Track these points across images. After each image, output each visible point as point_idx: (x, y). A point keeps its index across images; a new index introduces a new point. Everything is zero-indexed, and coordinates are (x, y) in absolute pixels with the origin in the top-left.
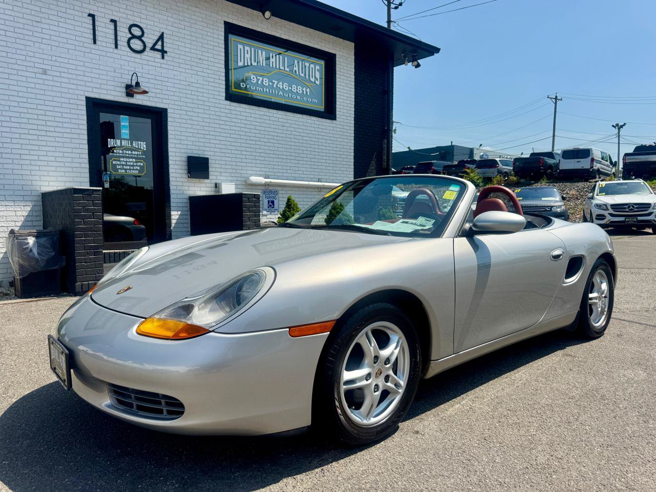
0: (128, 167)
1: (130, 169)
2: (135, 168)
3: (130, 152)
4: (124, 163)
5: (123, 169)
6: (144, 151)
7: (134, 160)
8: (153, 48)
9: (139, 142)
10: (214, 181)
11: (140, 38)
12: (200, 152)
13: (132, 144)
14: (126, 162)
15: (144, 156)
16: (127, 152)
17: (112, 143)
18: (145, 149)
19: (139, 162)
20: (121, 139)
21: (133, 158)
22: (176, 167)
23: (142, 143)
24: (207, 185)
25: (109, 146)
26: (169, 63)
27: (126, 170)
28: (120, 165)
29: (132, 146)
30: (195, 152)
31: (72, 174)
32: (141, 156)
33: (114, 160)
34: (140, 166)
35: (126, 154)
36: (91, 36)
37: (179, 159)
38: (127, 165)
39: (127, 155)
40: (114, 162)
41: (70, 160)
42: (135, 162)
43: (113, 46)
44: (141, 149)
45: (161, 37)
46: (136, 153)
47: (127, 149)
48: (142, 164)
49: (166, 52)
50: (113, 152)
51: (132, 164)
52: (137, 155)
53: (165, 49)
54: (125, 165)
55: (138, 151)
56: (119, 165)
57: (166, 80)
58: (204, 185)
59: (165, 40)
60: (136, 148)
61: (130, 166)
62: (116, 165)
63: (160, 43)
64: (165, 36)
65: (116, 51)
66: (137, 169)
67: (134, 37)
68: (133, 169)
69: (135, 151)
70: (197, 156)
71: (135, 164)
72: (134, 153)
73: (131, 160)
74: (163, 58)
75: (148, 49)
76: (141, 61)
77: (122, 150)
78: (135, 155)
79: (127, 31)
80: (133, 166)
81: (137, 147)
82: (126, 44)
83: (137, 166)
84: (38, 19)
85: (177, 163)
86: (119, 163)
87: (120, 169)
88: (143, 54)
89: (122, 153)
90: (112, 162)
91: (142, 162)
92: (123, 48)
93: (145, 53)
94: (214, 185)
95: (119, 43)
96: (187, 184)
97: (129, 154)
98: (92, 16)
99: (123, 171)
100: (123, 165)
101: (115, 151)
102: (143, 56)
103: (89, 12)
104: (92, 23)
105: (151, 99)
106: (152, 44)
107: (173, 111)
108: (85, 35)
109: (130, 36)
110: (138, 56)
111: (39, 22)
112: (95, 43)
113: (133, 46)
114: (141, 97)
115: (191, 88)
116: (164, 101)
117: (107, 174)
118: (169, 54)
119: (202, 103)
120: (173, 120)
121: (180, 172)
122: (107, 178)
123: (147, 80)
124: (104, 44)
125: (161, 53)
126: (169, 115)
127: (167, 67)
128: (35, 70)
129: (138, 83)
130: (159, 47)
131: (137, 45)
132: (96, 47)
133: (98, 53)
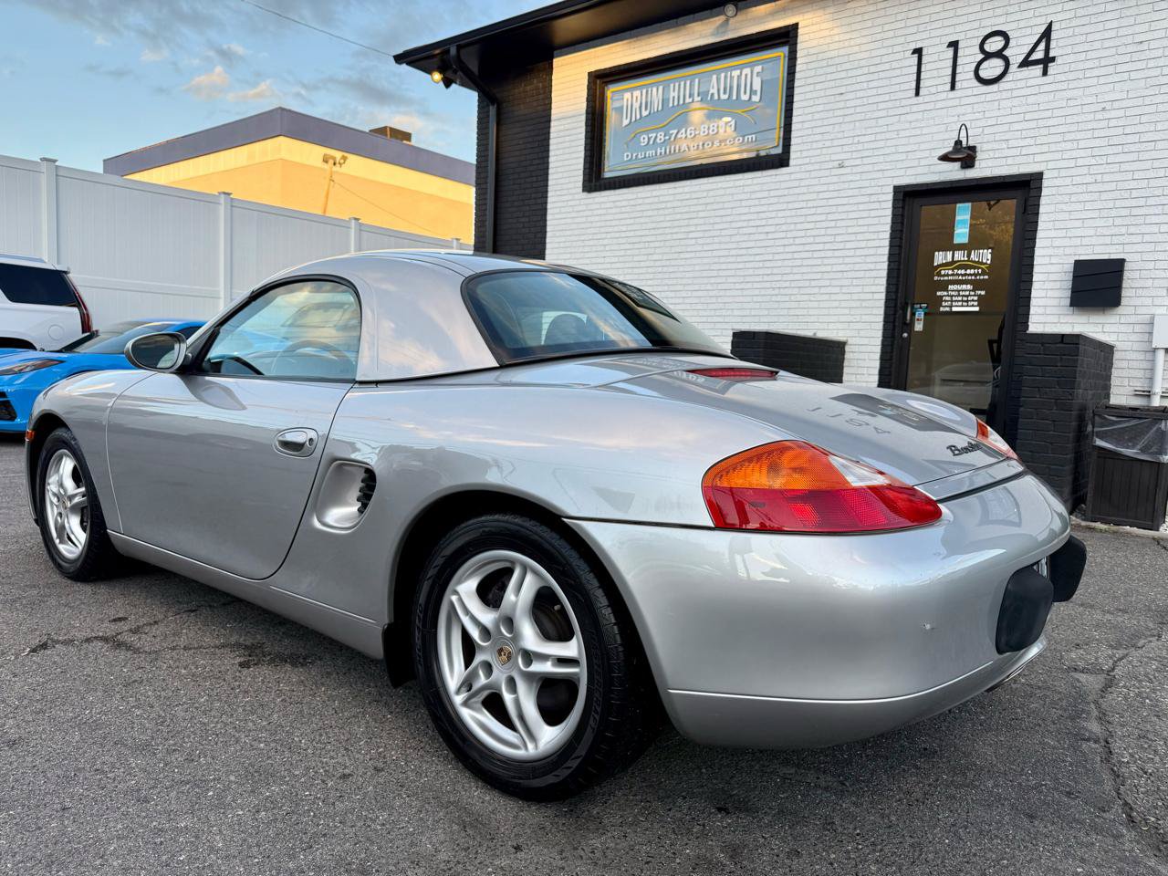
2: (970, 299)
3: (964, 272)
6: (987, 267)
7: (970, 286)
8: (1026, 63)
9: (981, 251)
11: (999, 54)
15: (987, 277)
16: (959, 272)
17: (940, 258)
18: (989, 263)
20: (953, 249)
21: (968, 282)
22: (1048, 285)
23: (985, 251)
24: (1124, 319)
25: (935, 265)
26: (1060, 78)
29: (968, 260)
32: (981, 277)
35: (959, 275)
36: (913, 85)
37: (1057, 268)
39: (960, 278)
40: (939, 293)
41: (859, 289)
42: (971, 290)
43: (949, 86)
44: (982, 264)
45: (1047, 35)
46: (975, 271)
47: (961, 266)
49: (1053, 59)
50: (939, 274)
52: (976, 275)
53: (1052, 54)
55: (977, 268)
57: (1048, 114)
59: (1054, 36)
60: (974, 262)
61: (963, 296)
62: (941, 297)
63: (1042, 46)
64: (1054, 27)
65: (952, 94)
66: (973, 302)
67: (988, 56)
69: (973, 268)
71: (971, 293)
72: (970, 271)
73: (965, 286)
74: (1045, 73)
75: (1013, 68)
76: (998, 96)
77: (953, 270)
78: (972, 275)
79: (977, 49)
80: (968, 296)
81: (977, 260)
82: (972, 75)
84: (843, 90)
88: (1003, 80)
89: (953, 275)
92: (965, 84)
93: (1008, 77)
95: (959, 77)
96: (1070, 319)
97: (962, 275)
98: (918, 52)
101: (943, 272)
102: (1002, 85)
103: (914, 46)
104: (916, 63)
105: (1010, 161)
106: (1023, 56)
107: (1055, 173)
108: (906, 86)
109: (982, 56)
110: (994, 87)
111: (842, 94)
112: (917, 94)
113: (983, 74)
114: (990, 163)
115: (1107, 115)
116: (1038, 158)
117: (921, 308)
118: (1059, 61)
119: (1135, 138)
120: (1054, 191)
121: (1057, 294)
122: (920, 314)
123: (1006, 128)
124: (933, 90)
125: (1041, 66)
126: (1045, 183)
127: (1052, 87)
128: (831, 165)
129: (958, 143)
130: (1039, 55)
131: (992, 68)
132: (920, 99)
133: (922, 107)
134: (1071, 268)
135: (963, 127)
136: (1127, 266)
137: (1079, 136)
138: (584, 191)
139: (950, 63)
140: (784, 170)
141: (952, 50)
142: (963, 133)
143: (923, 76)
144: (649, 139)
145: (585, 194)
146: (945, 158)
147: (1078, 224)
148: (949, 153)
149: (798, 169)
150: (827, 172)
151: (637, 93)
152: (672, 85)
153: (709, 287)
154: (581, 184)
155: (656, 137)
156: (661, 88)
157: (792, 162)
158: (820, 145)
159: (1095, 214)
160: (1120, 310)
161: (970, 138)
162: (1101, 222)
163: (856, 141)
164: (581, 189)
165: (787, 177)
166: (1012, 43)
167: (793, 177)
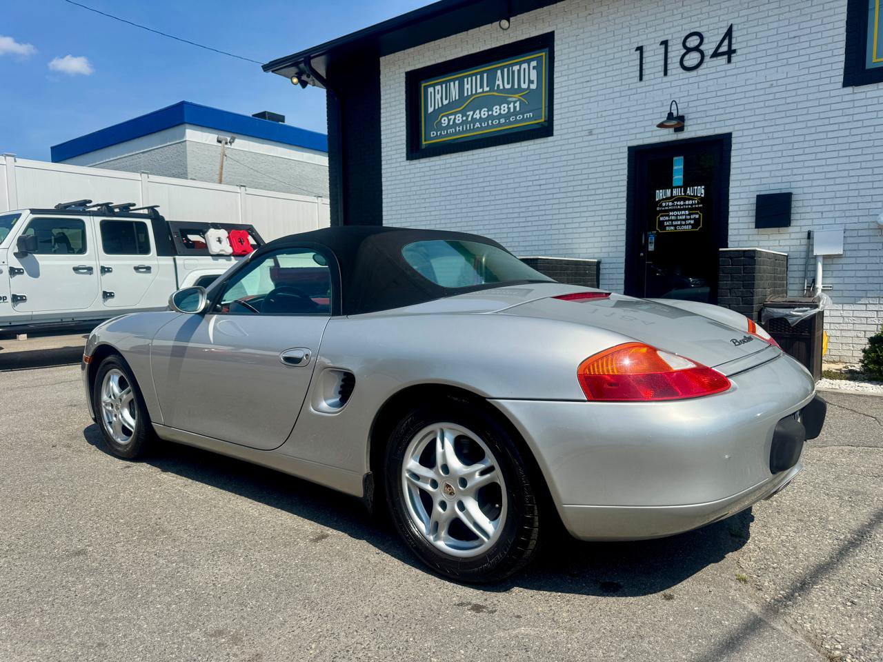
0: (679, 223)
1: (681, 225)
2: (688, 222)
3: (682, 203)
4: (673, 218)
5: (672, 225)
6: (701, 199)
7: (687, 212)
8: (716, 54)
9: (696, 188)
10: (806, 229)
11: (697, 49)
12: (783, 186)
13: (685, 191)
14: (677, 215)
15: (701, 205)
16: (679, 203)
17: (661, 195)
18: (703, 196)
19: (693, 214)
20: (672, 188)
21: (685, 209)
22: (740, 214)
23: (699, 187)
24: (793, 236)
25: (657, 200)
26: (739, 65)
27: (675, 226)
28: (669, 220)
29: (685, 195)
30: (772, 187)
31: (608, 239)
32: (697, 206)
33: (662, 216)
34: (695, 219)
35: (677, 205)
36: (638, 74)
37: (745, 201)
38: (677, 220)
39: (679, 207)
40: (661, 219)
41: (607, 223)
42: (688, 215)
43: (662, 74)
44: (697, 196)
45: (729, 34)
46: (691, 202)
47: (679, 199)
48: (697, 216)
49: (734, 51)
50: (661, 206)
51: (684, 217)
52: (692, 205)
53: (734, 47)
54: (675, 220)
55: (692, 200)
56: (667, 221)
57: (733, 91)
58: (787, 236)
59: (734, 34)
60: (690, 196)
61: (681, 220)
62: (663, 221)
63: (726, 42)
64: (734, 28)
65: (666, 79)
66: (690, 224)
67: (689, 50)
68: (686, 225)
69: (689, 200)
70: (778, 192)
71: (688, 217)
72: (687, 202)
73: (683, 212)
74: (729, 61)
75: (707, 59)
76: (697, 79)
77: (673, 202)
78: (689, 205)
79: (681, 46)
80: (685, 220)
81: (692, 194)
82: (678, 65)
83: (690, 219)
84: (588, 79)
85: (742, 208)
86: (667, 218)
87: (668, 226)
88: (701, 67)
89: (672, 206)
90: (659, 218)
91: (697, 213)
92: (674, 72)
93: (704, 65)
94: (805, 235)
95: (669, 67)
96: (756, 237)
97: (680, 205)
98: (640, 49)
99: (672, 228)
100: (672, 221)
101: (664, 204)
102: (700, 71)
103: (636, 46)
104: (639, 57)
105: (708, 126)
106: (713, 50)
107: (740, 133)
108: (632, 75)
109: (685, 51)
110: (694, 73)
111: (588, 81)
112: (641, 79)
113: (687, 63)
114: (695, 128)
115: (774, 90)
116: (728, 123)
117: (652, 234)
118: (739, 52)
119: (794, 106)
120: (740, 146)
121: (745, 220)
122: (652, 239)
123: (704, 102)
124: (652, 76)
125: (726, 57)
126: (734, 141)
127: (735, 72)
128: (583, 133)
129: (670, 114)
130: (724, 48)
131: (692, 59)
132: (642, 83)
133: (644, 89)
134: (754, 201)
135: (674, 103)
136: (794, 198)
137: (755, 106)
138: (408, 159)
139: (662, 57)
140: (550, 139)
141: (663, 46)
142: (674, 107)
143: (644, 67)
144: (449, 120)
145: (408, 161)
146: (661, 126)
147: (758, 169)
148: (664, 122)
149: (559, 137)
150: (580, 139)
151: (438, 87)
152: (466, 80)
153: (501, 226)
154: (405, 155)
155: (455, 119)
156: (457, 82)
157: (555, 133)
158: (575, 119)
159: (769, 161)
160: (790, 229)
161: (679, 110)
162: (774, 167)
163: (599, 116)
164: (405, 158)
165: (552, 144)
166: (705, 41)
167: (556, 143)
